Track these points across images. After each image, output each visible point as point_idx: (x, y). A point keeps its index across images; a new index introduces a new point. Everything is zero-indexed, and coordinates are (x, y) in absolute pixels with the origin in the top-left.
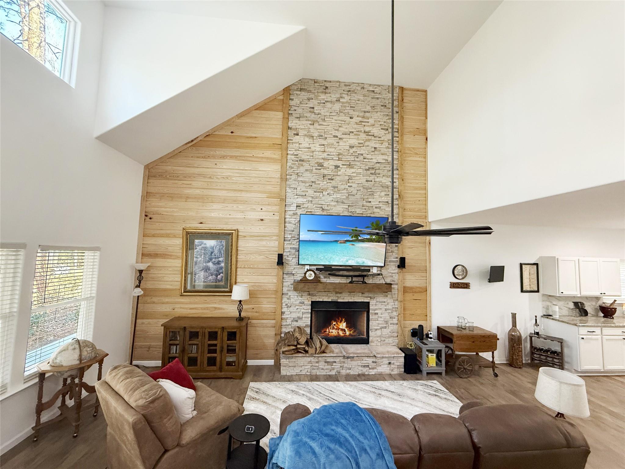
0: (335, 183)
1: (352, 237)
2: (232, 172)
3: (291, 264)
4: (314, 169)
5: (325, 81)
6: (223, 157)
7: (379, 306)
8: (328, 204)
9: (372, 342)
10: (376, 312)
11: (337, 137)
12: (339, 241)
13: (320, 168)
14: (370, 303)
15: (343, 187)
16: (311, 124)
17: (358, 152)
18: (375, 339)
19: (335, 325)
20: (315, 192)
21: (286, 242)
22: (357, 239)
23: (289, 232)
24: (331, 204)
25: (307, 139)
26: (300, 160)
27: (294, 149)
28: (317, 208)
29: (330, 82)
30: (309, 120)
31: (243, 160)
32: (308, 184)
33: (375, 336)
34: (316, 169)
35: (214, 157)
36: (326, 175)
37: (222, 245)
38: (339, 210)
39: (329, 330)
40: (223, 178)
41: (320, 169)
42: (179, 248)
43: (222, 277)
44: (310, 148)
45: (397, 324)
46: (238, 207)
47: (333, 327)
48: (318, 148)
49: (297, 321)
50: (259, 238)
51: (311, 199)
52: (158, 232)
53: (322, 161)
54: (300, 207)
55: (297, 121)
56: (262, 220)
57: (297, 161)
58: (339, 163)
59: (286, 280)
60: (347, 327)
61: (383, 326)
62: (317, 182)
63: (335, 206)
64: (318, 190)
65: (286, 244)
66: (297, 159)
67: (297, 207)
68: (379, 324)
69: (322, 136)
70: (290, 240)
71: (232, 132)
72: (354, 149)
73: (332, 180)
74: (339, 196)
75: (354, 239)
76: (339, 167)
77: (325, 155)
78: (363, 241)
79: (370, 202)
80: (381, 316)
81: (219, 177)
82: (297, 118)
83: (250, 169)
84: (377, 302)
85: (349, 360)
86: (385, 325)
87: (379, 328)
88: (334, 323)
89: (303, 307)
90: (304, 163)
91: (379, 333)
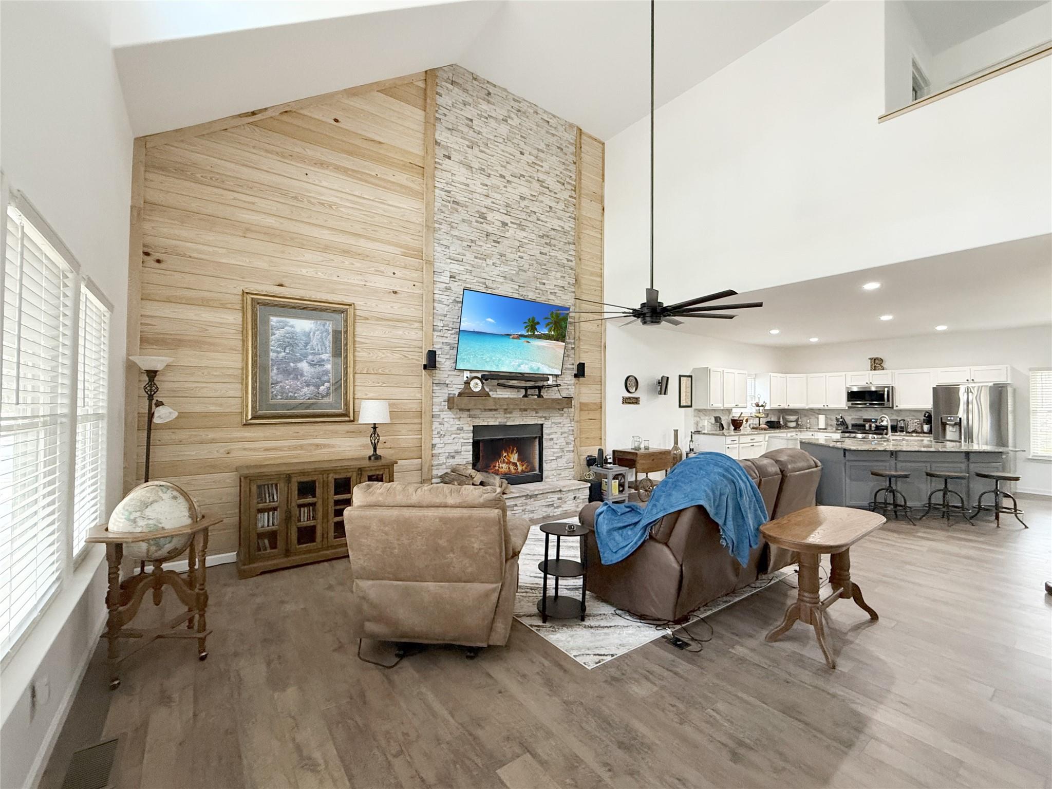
0: (502, 249)
1: (528, 331)
2: (338, 197)
3: (443, 369)
4: (474, 221)
5: (488, 82)
6: (322, 164)
7: (554, 429)
8: (494, 279)
9: (547, 477)
10: (551, 437)
11: (504, 177)
12: (511, 335)
13: (482, 221)
14: (544, 426)
15: (512, 256)
16: (468, 147)
17: (531, 209)
18: (550, 473)
19: (505, 457)
20: (476, 257)
21: (436, 332)
22: (533, 334)
23: (440, 318)
24: (497, 280)
25: (463, 170)
26: (454, 201)
27: (445, 181)
28: (478, 284)
29: (495, 86)
30: (465, 139)
31: (361, 180)
32: (465, 244)
33: (551, 469)
34: (477, 222)
35: (302, 159)
36: (490, 233)
37: (327, 331)
38: (507, 289)
39: (499, 465)
40: (323, 204)
41: (482, 223)
42: (234, 331)
43: (329, 388)
44: (468, 185)
45: (573, 451)
46: (353, 264)
47: (504, 460)
48: (480, 189)
49: (453, 457)
50: (391, 323)
51: (470, 269)
52: (179, 293)
53: (484, 210)
54: (455, 278)
55: (447, 134)
56: (395, 292)
57: (450, 202)
58: (507, 219)
59: (437, 395)
60: (519, 460)
61: (558, 455)
62: (478, 243)
64: (479, 256)
65: (435, 337)
66: (449, 199)
67: (451, 277)
68: (554, 453)
69: (484, 170)
70: (440, 331)
71: (336, 120)
72: (526, 203)
73: (498, 243)
74: (506, 269)
75: (530, 333)
76: (507, 224)
77: (488, 202)
78: (540, 337)
79: (544, 284)
80: (557, 442)
81: (312, 200)
82: (449, 129)
83: (372, 198)
84: (553, 423)
85: (532, 499)
86: (561, 454)
87: (554, 458)
88: (505, 454)
89: (462, 435)
90: (460, 209)
91: (554, 465)
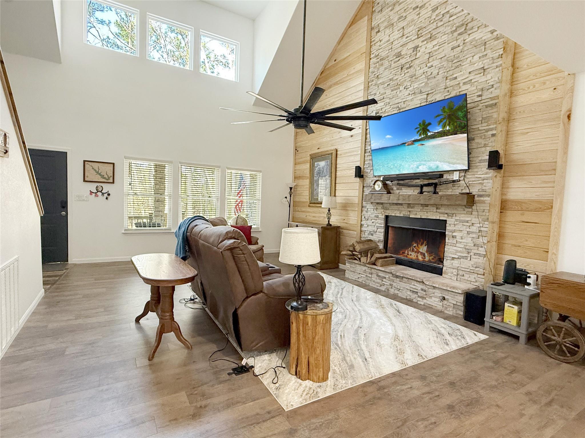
0: (413, 71)
1: (420, 135)
2: (334, 98)
3: (369, 177)
4: (393, 63)
6: (330, 86)
7: (459, 227)
8: (404, 100)
9: (446, 273)
10: (454, 234)
11: (417, 7)
12: (406, 143)
13: (399, 58)
14: (448, 222)
15: (422, 71)
16: (391, 11)
17: (443, 12)
18: (450, 270)
20: (392, 91)
22: (426, 136)
24: (407, 99)
25: (387, 31)
26: (381, 59)
27: (376, 50)
31: (341, 83)
33: (450, 266)
34: (395, 62)
36: (403, 65)
38: (417, 102)
41: (398, 61)
42: (308, 171)
44: (389, 40)
45: (485, 256)
47: (413, 249)
48: (397, 35)
49: (372, 235)
52: (300, 160)
53: (400, 49)
54: (379, 113)
56: (352, 136)
57: (378, 62)
58: (418, 42)
60: (427, 252)
61: (462, 255)
62: (394, 78)
63: (412, 100)
64: (395, 87)
65: (366, 157)
66: (378, 60)
68: (457, 251)
69: (402, 17)
71: (335, 61)
72: (437, 12)
73: (410, 67)
74: (416, 85)
75: (423, 136)
76: (418, 46)
77: (403, 40)
78: (433, 137)
79: (456, 78)
80: (461, 241)
82: (380, 11)
84: (456, 220)
85: (398, 279)
86: (466, 255)
87: (457, 257)
89: (377, 221)
90: (384, 62)
91: (456, 263)
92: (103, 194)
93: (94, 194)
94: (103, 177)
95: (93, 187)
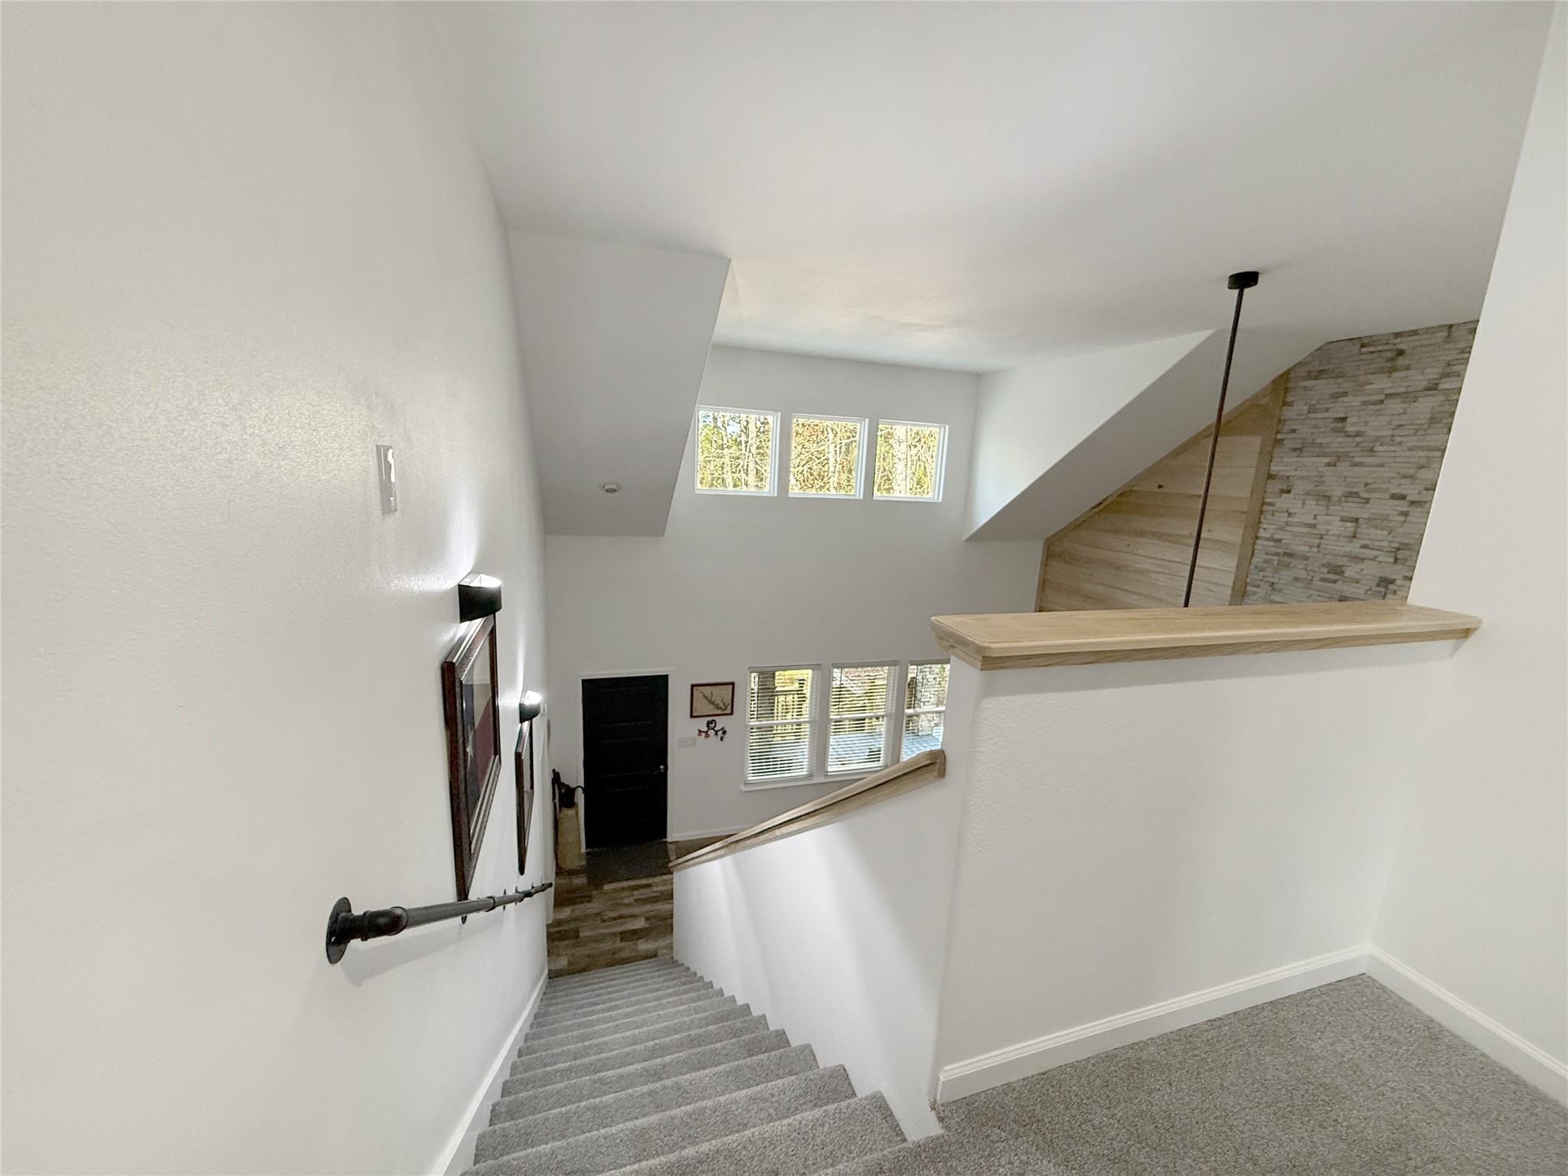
4: (1318, 579)
5: (1397, 335)
6: (1141, 534)
11: (1403, 497)
13: (1335, 577)
16: (1329, 465)
25: (1311, 503)
27: (1274, 527)
30: (1326, 455)
34: (1323, 580)
35: (1127, 532)
40: (1137, 572)
41: (1335, 582)
44: (1314, 526)
53: (1340, 561)
55: (1293, 459)
57: (1277, 554)
66: (1278, 550)
69: (1357, 495)
71: (1160, 487)
76: (1393, 582)
77: (1354, 547)
81: (1130, 569)
82: (1295, 450)
90: (1293, 562)
92: (716, 734)
93: (703, 734)
94: (717, 707)
95: (702, 724)
